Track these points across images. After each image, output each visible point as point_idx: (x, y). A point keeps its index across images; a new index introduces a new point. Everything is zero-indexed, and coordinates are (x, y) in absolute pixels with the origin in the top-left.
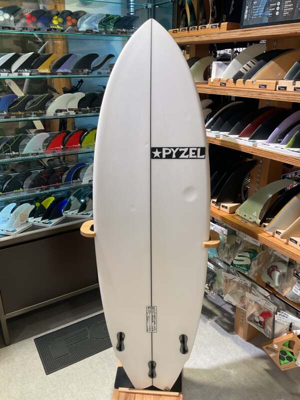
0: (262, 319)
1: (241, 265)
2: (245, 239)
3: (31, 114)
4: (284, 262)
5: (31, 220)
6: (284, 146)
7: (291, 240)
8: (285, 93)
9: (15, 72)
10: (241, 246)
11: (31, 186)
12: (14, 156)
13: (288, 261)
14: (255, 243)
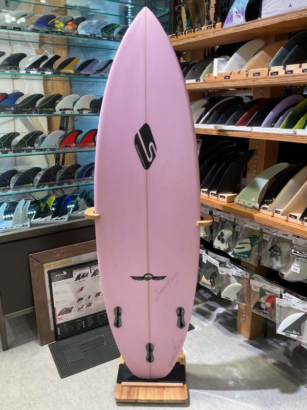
0: (268, 305)
1: (242, 253)
2: (245, 225)
6: (277, 129)
7: (291, 216)
8: (277, 76)
10: (242, 234)
14: (254, 228)
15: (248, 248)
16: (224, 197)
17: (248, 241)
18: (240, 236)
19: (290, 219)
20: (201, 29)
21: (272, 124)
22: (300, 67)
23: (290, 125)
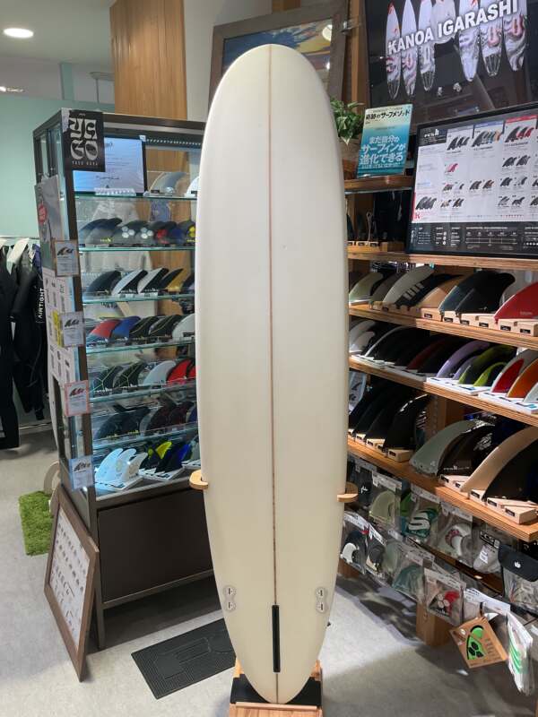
0: (447, 604)
1: (418, 531)
2: (422, 495)
3: (156, 339)
4: (467, 523)
5: (143, 473)
6: (456, 382)
7: (473, 493)
8: (451, 324)
9: (142, 292)
10: (418, 505)
11: (150, 427)
12: (132, 390)
13: (471, 520)
14: (434, 500)
15: (425, 525)
16: (394, 454)
17: (425, 516)
18: (416, 509)
19: (472, 497)
20: (363, 244)
21: (450, 374)
22: (477, 318)
23: (470, 379)
